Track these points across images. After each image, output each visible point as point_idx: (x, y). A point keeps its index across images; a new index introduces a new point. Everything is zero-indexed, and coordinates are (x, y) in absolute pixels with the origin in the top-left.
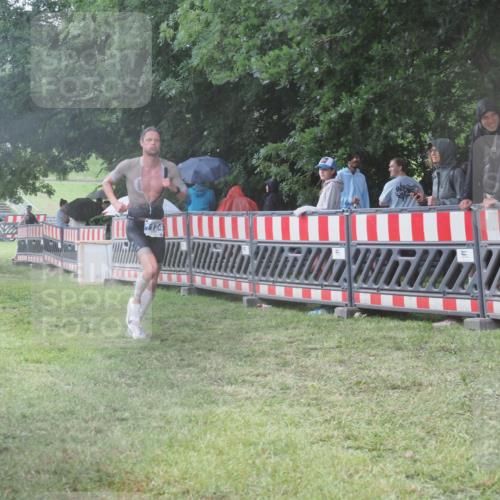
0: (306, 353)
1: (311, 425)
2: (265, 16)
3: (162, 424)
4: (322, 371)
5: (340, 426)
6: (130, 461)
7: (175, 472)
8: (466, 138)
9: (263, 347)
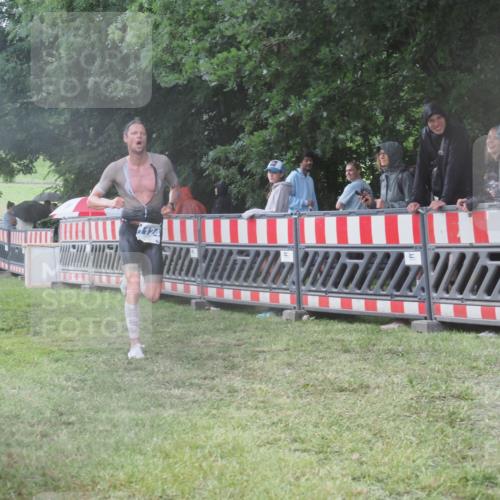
0: (254, 356)
1: (259, 427)
2: (214, 19)
3: (108, 428)
4: (270, 374)
5: (287, 429)
6: (76, 465)
7: (122, 476)
8: (415, 142)
9: (211, 350)
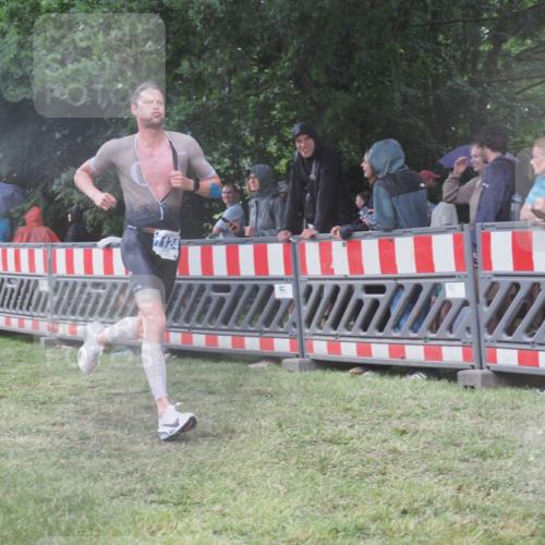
0: (110, 399)
1: (112, 478)
8: (288, 165)
9: (62, 393)
